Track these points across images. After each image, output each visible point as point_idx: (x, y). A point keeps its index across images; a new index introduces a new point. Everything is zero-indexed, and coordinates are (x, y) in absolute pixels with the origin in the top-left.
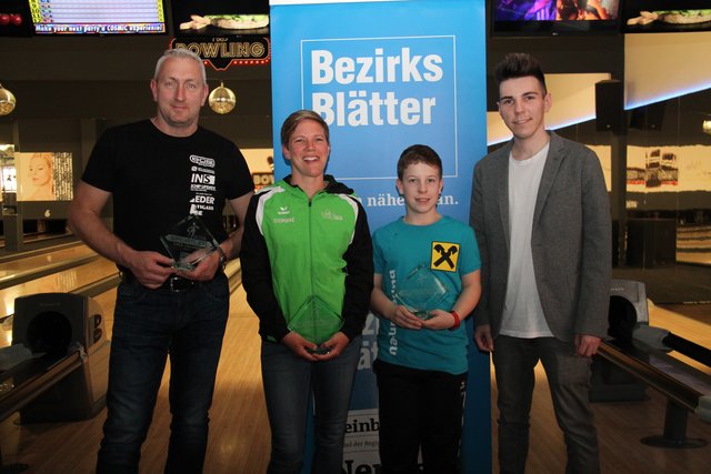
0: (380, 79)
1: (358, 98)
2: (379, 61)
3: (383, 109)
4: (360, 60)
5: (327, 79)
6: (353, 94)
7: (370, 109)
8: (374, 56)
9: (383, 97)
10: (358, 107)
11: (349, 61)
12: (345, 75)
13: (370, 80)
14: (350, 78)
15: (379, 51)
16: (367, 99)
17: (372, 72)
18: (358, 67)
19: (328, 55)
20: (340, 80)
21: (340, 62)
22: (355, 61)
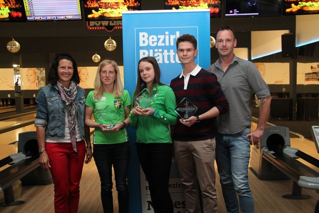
0: (167, 44)
1: (158, 52)
2: (167, 37)
3: (169, 57)
4: (159, 36)
5: (146, 44)
6: (156, 50)
7: (163, 56)
8: (165, 35)
9: (169, 52)
10: (158, 56)
11: (155, 37)
12: (153, 43)
13: (163, 44)
14: (155, 44)
15: (167, 33)
16: (162, 52)
17: (164, 41)
18: (158, 39)
19: (146, 34)
20: (151, 45)
21: (151, 37)
22: (157, 36)
